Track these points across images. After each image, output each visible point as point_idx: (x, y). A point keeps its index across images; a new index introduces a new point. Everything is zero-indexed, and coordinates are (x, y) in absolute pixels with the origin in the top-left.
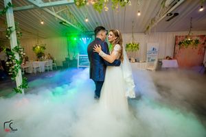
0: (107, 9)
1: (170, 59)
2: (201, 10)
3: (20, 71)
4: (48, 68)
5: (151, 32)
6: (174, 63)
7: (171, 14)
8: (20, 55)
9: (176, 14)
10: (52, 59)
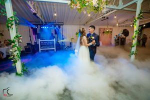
2: (115, 17)
7: (104, 17)
9: (107, 18)
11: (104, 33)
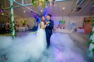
0: (47, 7)
1: (81, 28)
3: (14, 30)
4: (26, 30)
5: (71, 16)
6: (83, 30)
8: (15, 24)
9: (80, 8)
10: (28, 26)
11: (86, 21)
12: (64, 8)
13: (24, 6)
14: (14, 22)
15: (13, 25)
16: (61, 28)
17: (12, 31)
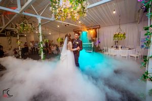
3: (42, 52)
12: (114, 12)
13: (54, 21)
14: (42, 43)
15: (42, 46)
16: (117, 47)
17: (40, 54)
